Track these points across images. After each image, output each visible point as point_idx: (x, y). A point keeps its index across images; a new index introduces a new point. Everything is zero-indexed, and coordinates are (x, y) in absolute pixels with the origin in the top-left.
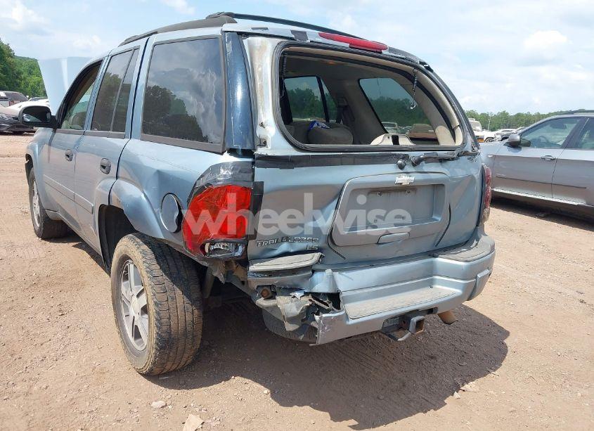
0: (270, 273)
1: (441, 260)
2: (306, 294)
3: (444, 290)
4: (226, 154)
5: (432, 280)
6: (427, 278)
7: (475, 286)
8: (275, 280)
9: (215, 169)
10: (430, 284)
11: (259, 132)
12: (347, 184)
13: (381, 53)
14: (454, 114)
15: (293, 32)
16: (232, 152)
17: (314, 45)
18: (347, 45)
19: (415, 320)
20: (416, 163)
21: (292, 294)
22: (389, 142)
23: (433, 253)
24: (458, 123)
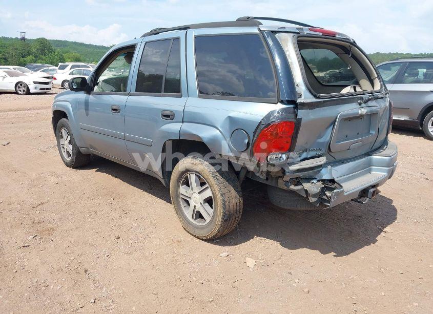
0: (299, 171)
1: (375, 157)
2: (319, 181)
3: (377, 174)
4: (279, 103)
5: (370, 169)
6: (368, 168)
7: (393, 170)
8: (301, 174)
9: (272, 112)
10: (370, 171)
11: (297, 89)
12: (339, 116)
13: (335, 36)
14: (374, 71)
15: (297, 29)
16: (282, 102)
17: (308, 36)
18: (321, 34)
19: (372, 190)
20: (366, 102)
21: (312, 181)
22: (353, 91)
23: (368, 154)
24: (376, 76)
